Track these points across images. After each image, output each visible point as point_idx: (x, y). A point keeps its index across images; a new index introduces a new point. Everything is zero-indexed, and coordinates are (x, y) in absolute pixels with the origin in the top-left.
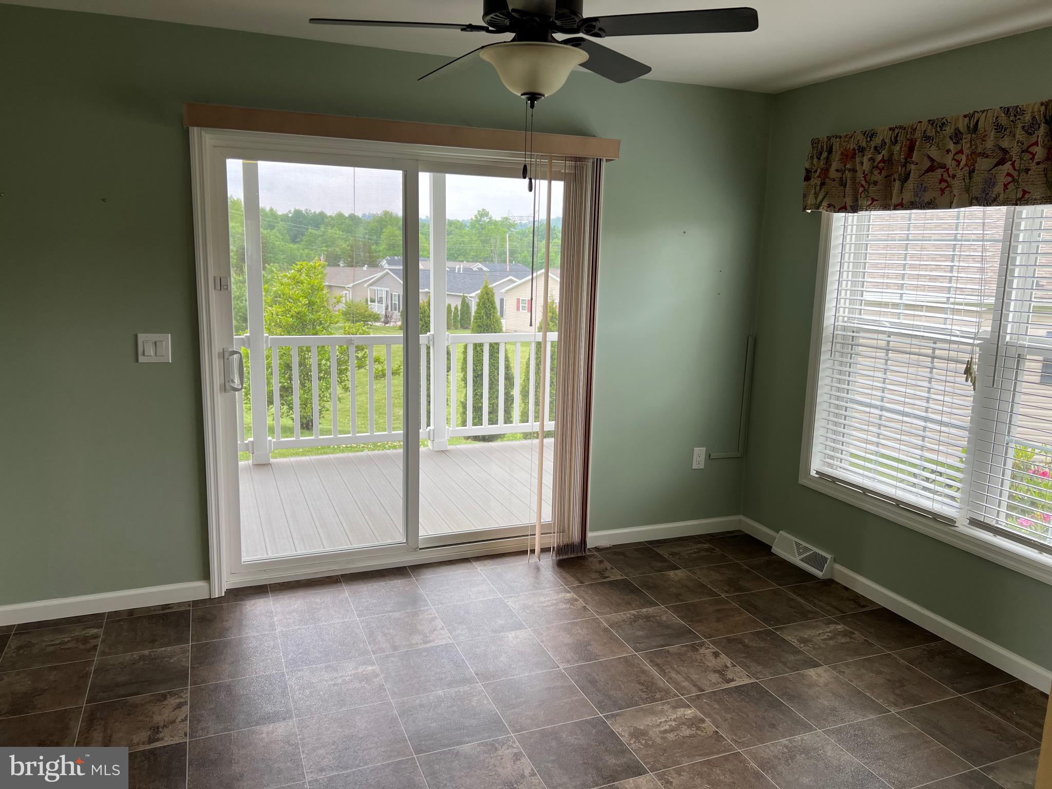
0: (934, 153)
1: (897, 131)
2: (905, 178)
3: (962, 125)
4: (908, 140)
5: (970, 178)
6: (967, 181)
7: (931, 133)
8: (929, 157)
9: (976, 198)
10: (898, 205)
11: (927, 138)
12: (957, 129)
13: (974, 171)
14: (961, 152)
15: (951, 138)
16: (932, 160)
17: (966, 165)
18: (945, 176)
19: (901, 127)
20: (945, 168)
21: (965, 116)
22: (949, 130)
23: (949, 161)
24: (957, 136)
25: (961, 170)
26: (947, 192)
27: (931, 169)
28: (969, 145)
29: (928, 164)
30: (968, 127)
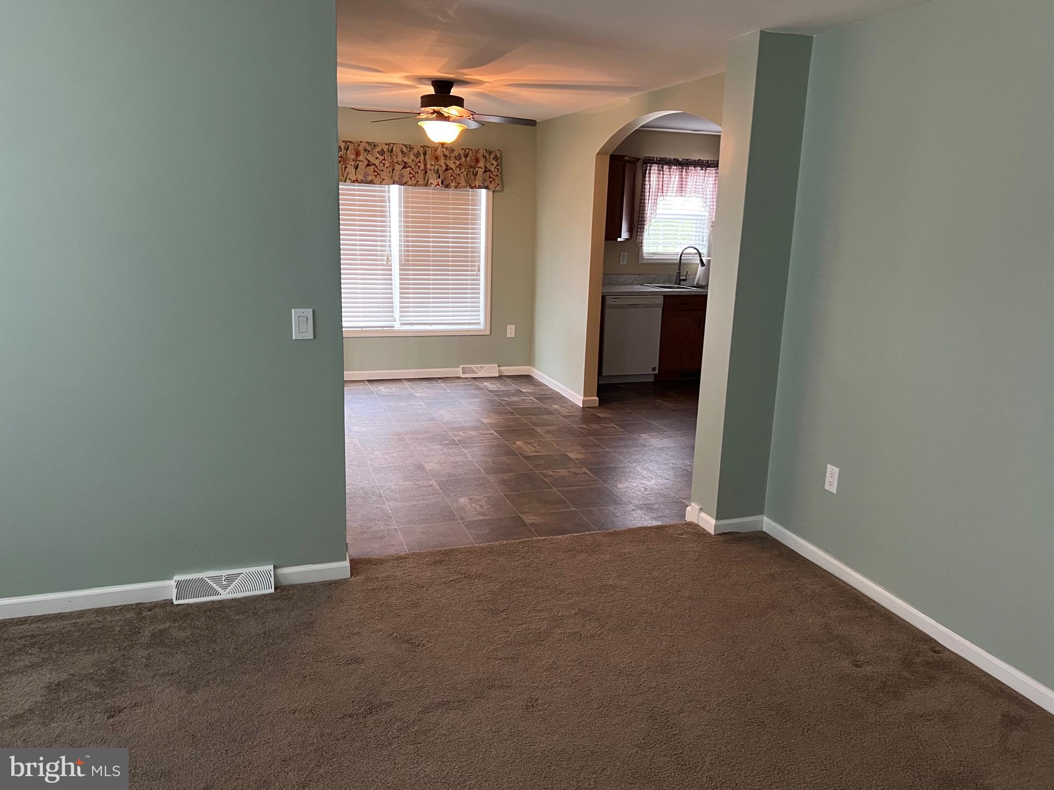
0: (369, 157)
1: (348, 143)
2: (356, 168)
3: (386, 148)
4: (355, 149)
5: (393, 172)
6: (391, 173)
7: (369, 148)
8: (366, 159)
9: (396, 182)
10: (355, 181)
11: (366, 150)
12: (382, 149)
13: (394, 169)
14: (384, 159)
15: (378, 152)
16: (369, 161)
17: (390, 166)
18: (376, 169)
19: (350, 142)
20: (375, 165)
21: (386, 144)
22: (379, 149)
23: (377, 163)
24: (382, 152)
25: (387, 168)
26: (378, 176)
27: (368, 165)
28: (390, 158)
29: (366, 163)
30: (388, 149)
